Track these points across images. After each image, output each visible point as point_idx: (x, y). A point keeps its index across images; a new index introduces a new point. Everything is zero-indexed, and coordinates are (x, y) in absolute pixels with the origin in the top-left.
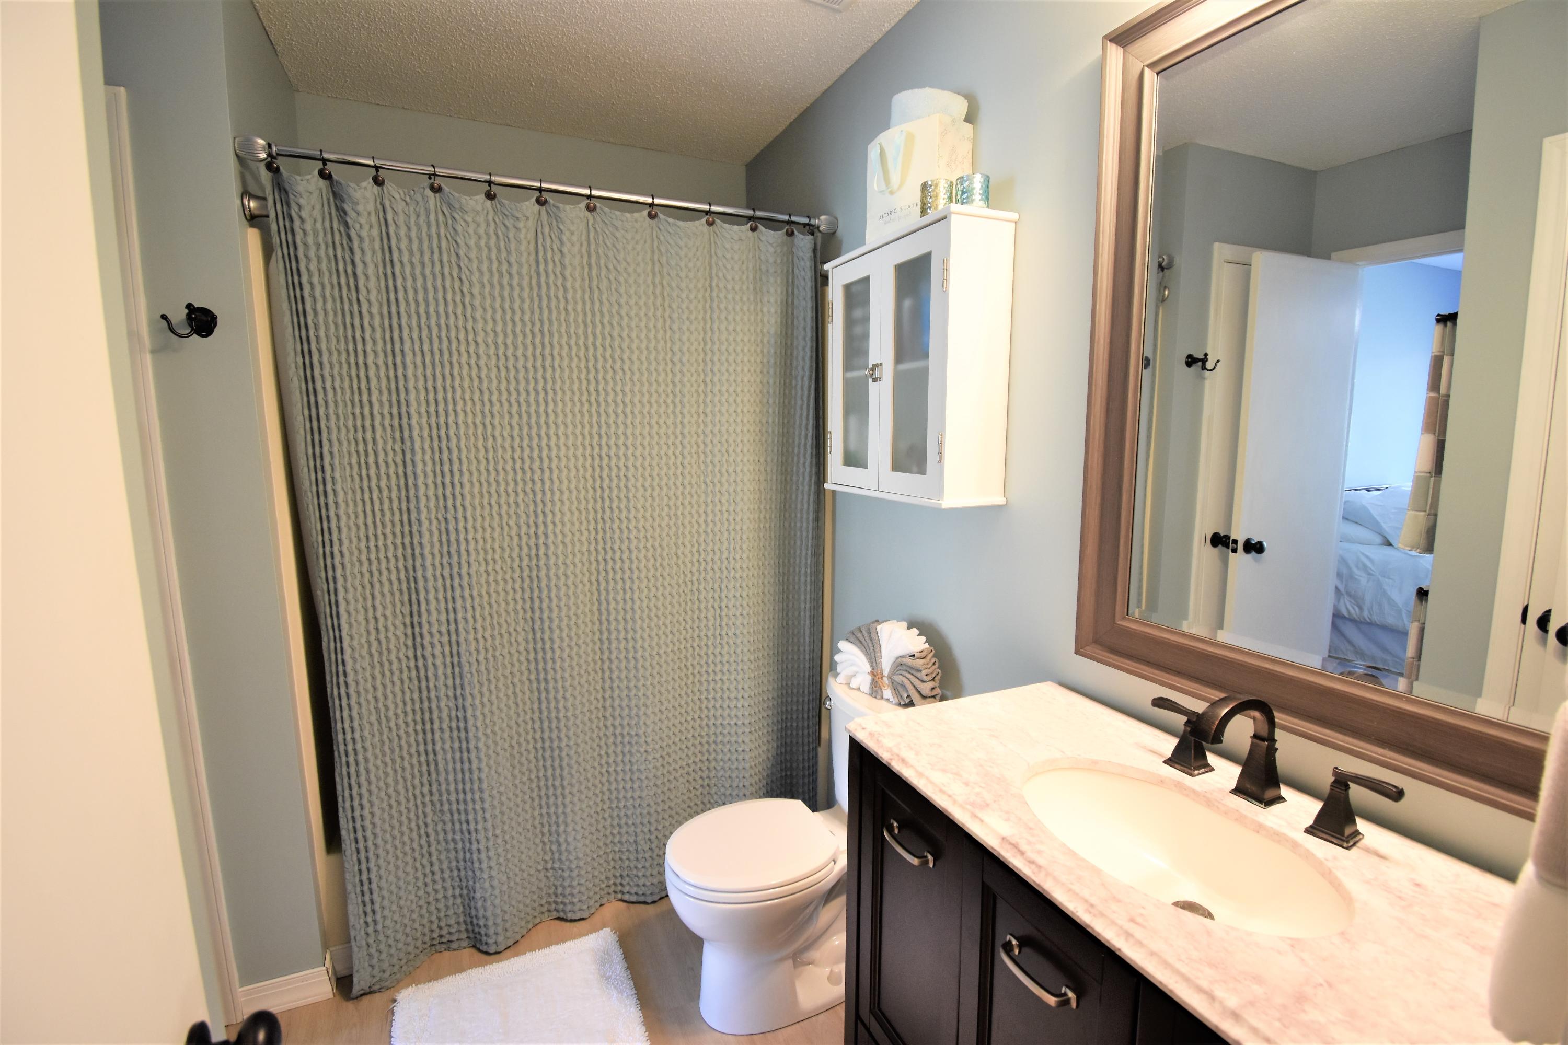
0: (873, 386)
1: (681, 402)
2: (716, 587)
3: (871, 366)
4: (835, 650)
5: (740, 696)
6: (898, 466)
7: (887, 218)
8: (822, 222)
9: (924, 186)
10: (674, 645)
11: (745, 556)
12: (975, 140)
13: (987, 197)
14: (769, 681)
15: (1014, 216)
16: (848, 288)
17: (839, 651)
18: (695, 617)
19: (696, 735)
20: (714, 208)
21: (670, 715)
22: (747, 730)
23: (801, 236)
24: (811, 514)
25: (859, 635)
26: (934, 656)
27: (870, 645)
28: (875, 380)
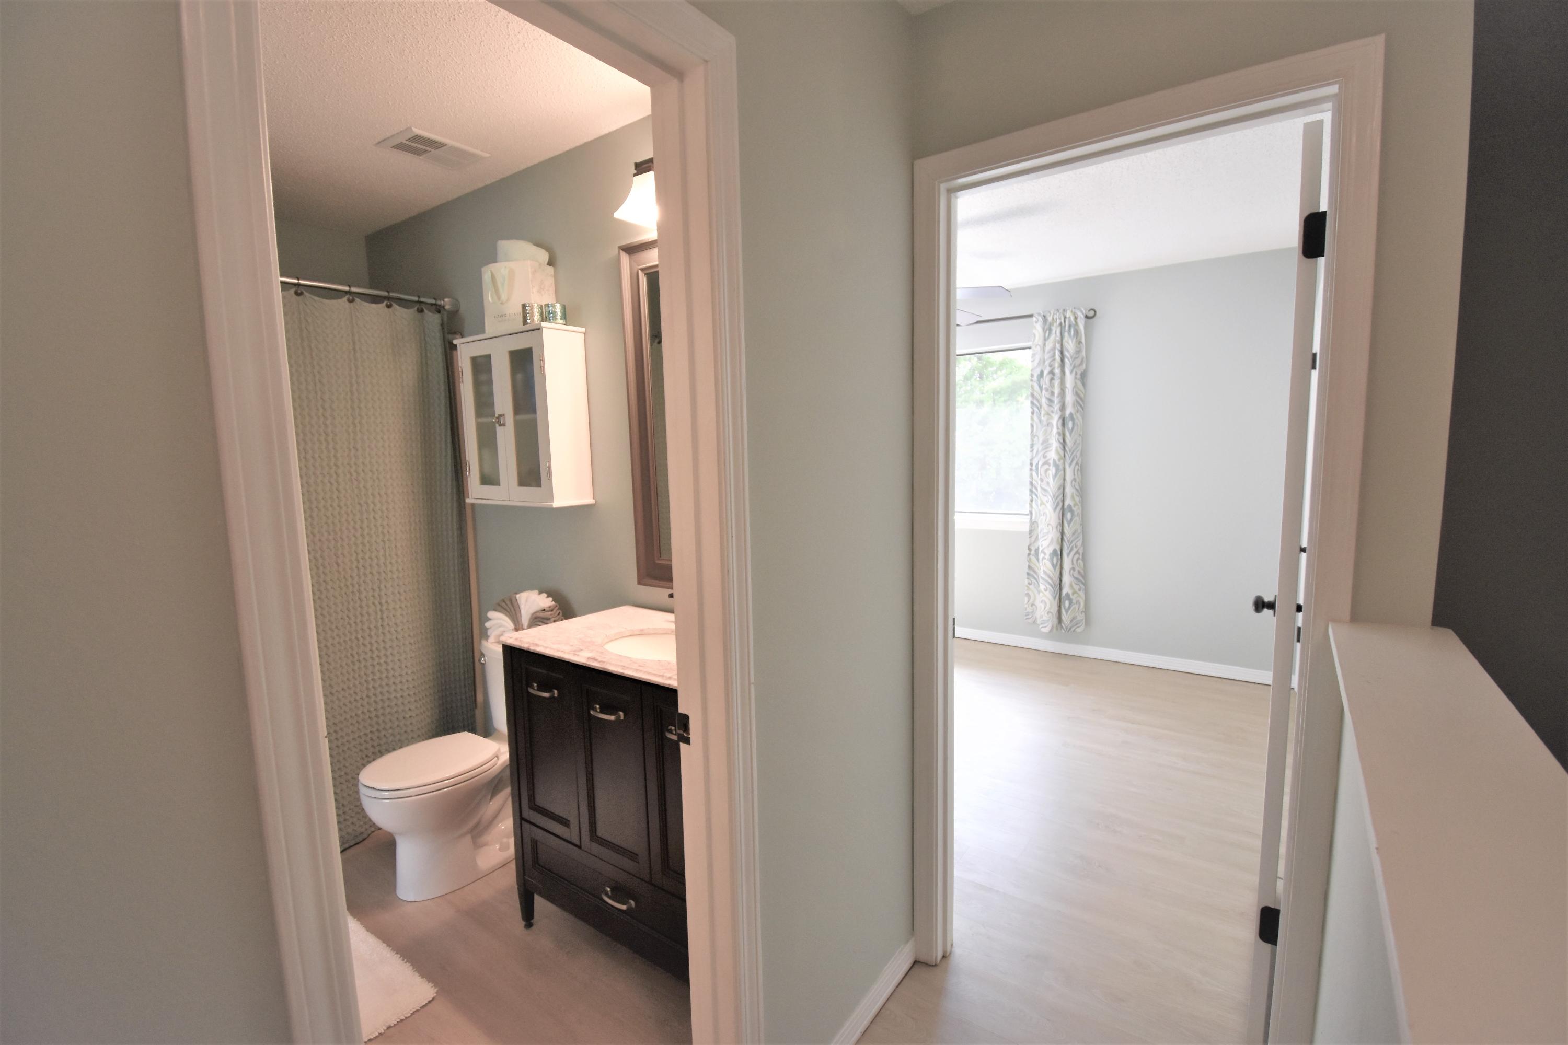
0: (499, 430)
1: (333, 440)
2: (375, 587)
3: (496, 416)
4: (484, 619)
5: (404, 673)
6: (522, 483)
7: (500, 319)
8: (447, 303)
9: (524, 306)
10: (340, 637)
11: (400, 560)
12: (556, 276)
13: (564, 316)
14: (428, 659)
15: (583, 330)
16: (474, 360)
17: (489, 619)
18: (358, 613)
19: (366, 711)
20: (354, 289)
21: (340, 696)
22: (413, 700)
23: (430, 314)
24: (455, 524)
25: (503, 604)
26: (558, 609)
27: (513, 610)
28: (500, 425)
